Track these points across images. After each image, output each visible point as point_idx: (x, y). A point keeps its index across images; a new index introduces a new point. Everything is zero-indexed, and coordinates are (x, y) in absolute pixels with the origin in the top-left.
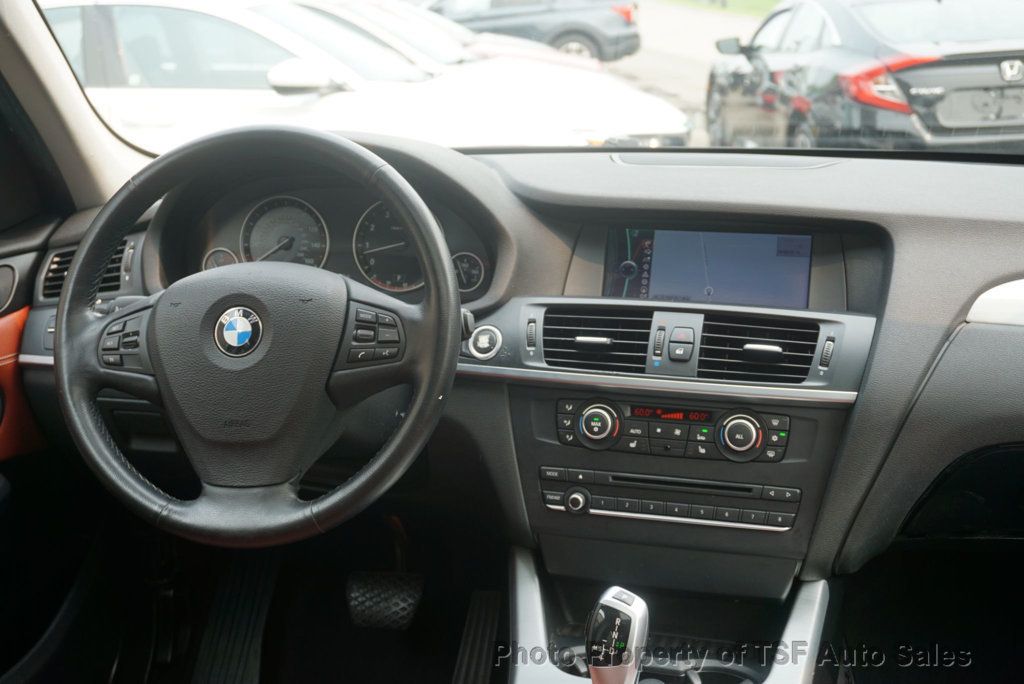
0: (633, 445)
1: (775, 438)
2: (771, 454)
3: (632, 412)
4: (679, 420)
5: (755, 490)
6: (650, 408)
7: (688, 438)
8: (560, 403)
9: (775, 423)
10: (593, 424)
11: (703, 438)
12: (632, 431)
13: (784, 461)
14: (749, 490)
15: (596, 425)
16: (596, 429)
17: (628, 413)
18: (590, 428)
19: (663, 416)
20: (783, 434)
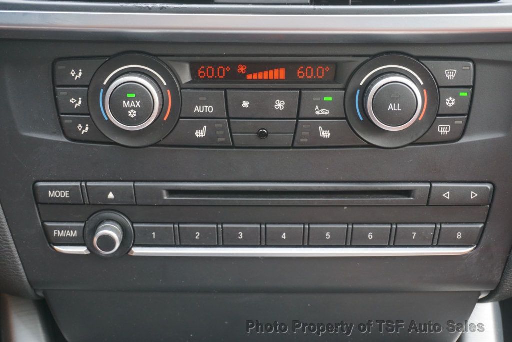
0: (200, 134)
1: (450, 102)
2: (444, 130)
3: (194, 73)
4: (279, 81)
5: (417, 194)
6: (225, 64)
7: (298, 115)
8: (60, 67)
9: (451, 75)
10: (126, 104)
11: (325, 112)
12: (197, 109)
13: (464, 140)
14: (407, 193)
15: (132, 107)
16: (132, 114)
17: (186, 77)
18: (121, 115)
19: (249, 77)
20: (464, 94)
